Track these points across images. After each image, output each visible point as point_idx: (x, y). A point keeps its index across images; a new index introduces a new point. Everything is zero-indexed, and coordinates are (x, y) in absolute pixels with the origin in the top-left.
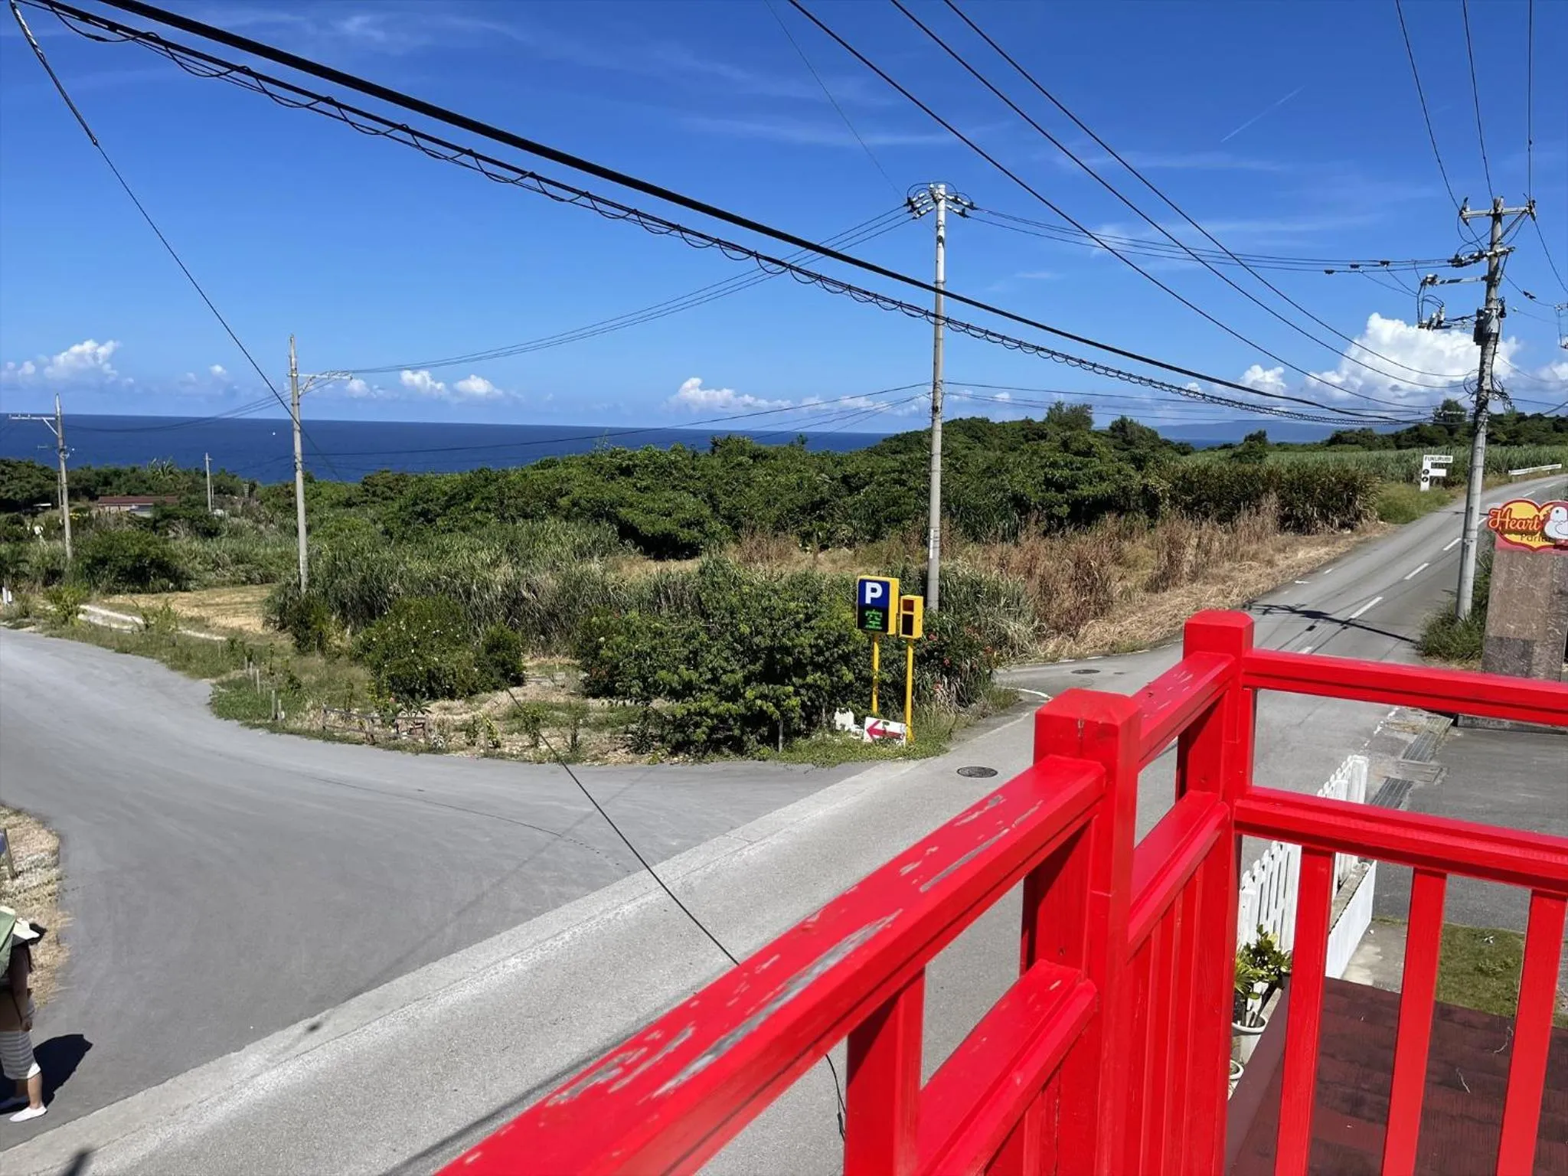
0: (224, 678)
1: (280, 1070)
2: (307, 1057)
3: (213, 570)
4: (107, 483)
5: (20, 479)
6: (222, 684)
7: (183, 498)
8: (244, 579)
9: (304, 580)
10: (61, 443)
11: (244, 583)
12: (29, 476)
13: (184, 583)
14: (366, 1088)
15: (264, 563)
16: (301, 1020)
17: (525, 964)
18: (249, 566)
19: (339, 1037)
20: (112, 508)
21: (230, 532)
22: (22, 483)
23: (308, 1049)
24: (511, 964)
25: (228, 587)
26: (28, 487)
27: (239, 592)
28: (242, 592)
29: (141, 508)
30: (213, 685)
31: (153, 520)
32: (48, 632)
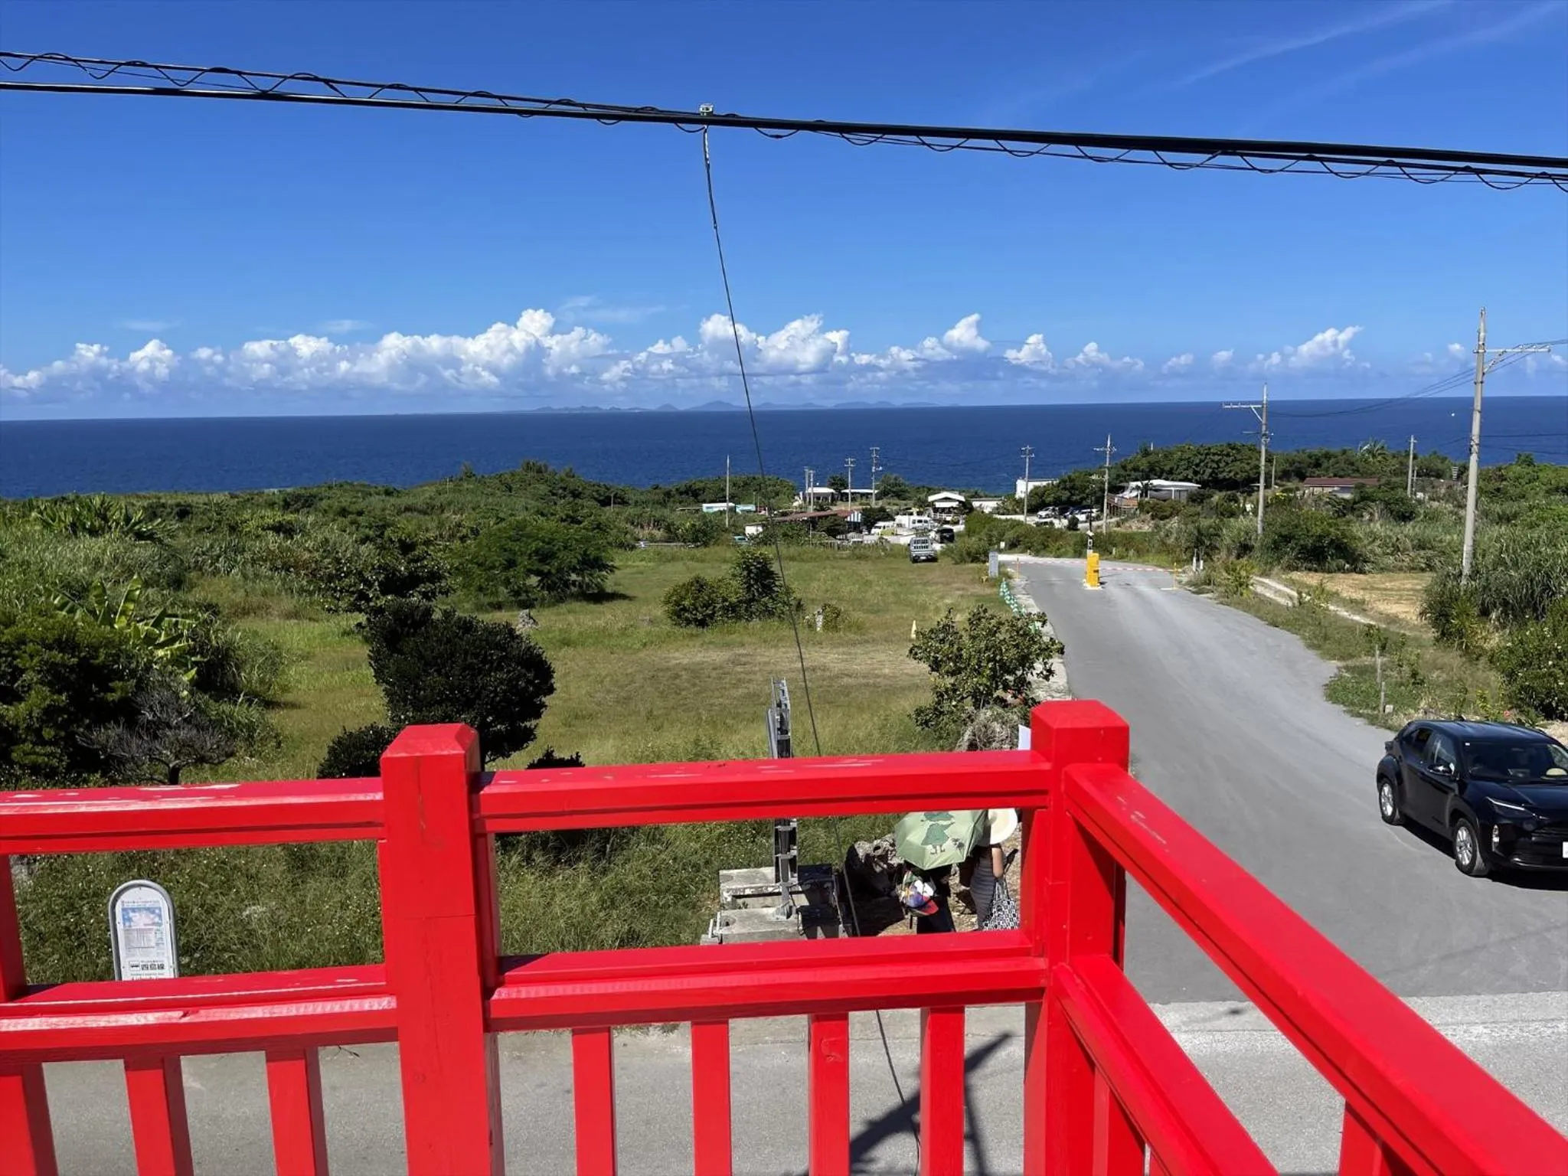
0: (1350, 663)
1: (1190, 1037)
2: (1218, 1036)
3: (1392, 555)
4: (1317, 465)
5: (1241, 461)
6: (1347, 668)
7: (1383, 481)
8: (1423, 566)
9: (1466, 571)
10: (1264, 428)
11: (1423, 570)
12: (1251, 458)
13: (1360, 565)
14: (1256, 1089)
15: (1448, 551)
16: (1229, 1000)
17: (1494, 1039)
18: (1430, 553)
19: (1256, 1031)
20: (1315, 489)
21: (1425, 517)
22: (1243, 465)
23: (1224, 1028)
24: (1475, 1032)
25: (1405, 572)
26: (1248, 468)
27: (1414, 578)
28: (1417, 579)
29: (1344, 489)
30: (1338, 668)
31: (1352, 502)
32: (1221, 599)
